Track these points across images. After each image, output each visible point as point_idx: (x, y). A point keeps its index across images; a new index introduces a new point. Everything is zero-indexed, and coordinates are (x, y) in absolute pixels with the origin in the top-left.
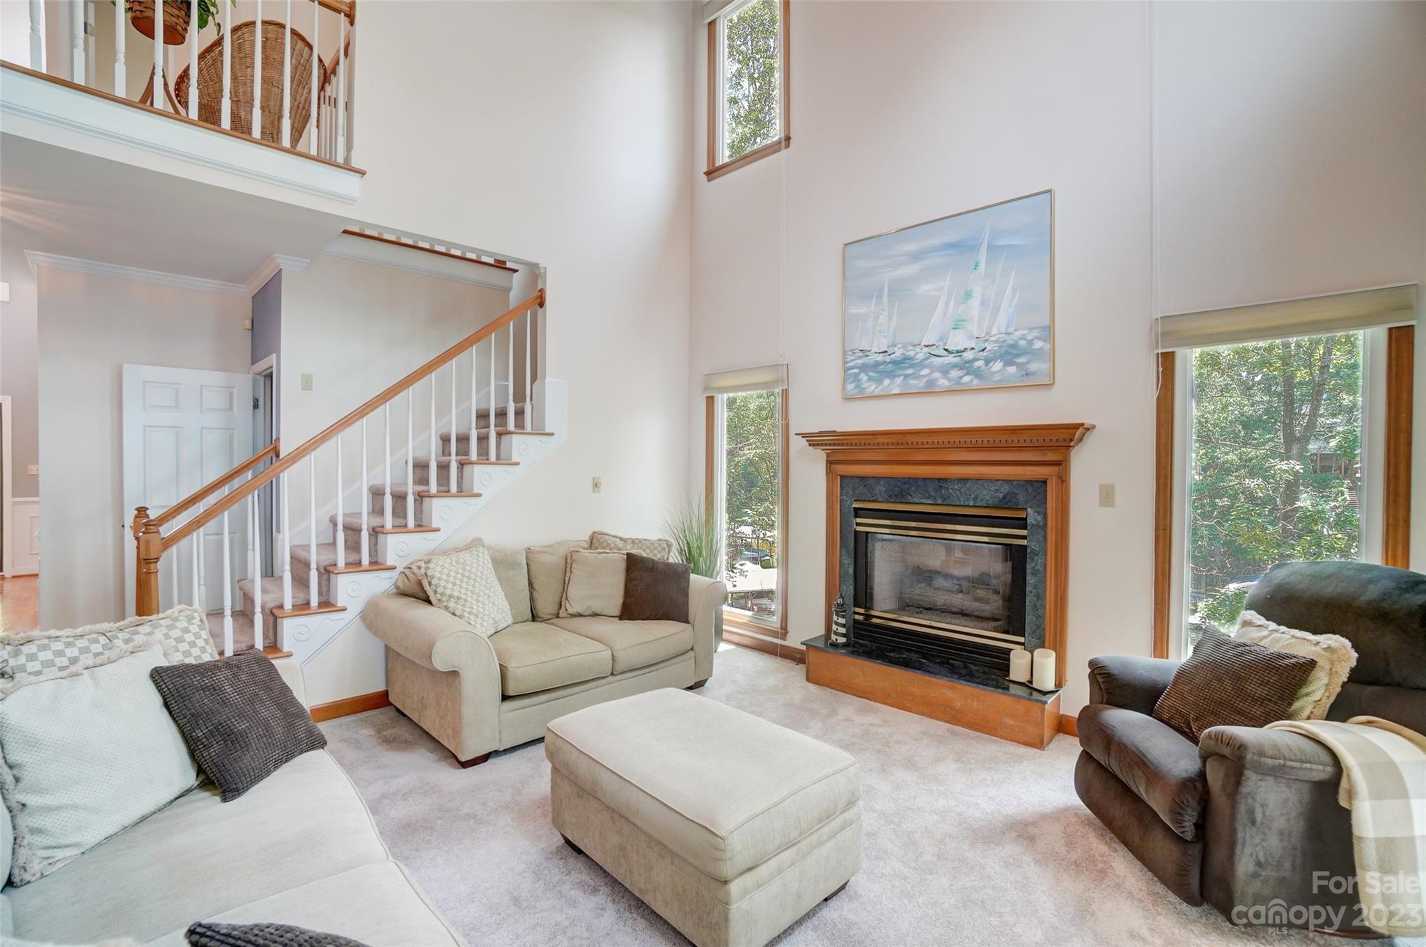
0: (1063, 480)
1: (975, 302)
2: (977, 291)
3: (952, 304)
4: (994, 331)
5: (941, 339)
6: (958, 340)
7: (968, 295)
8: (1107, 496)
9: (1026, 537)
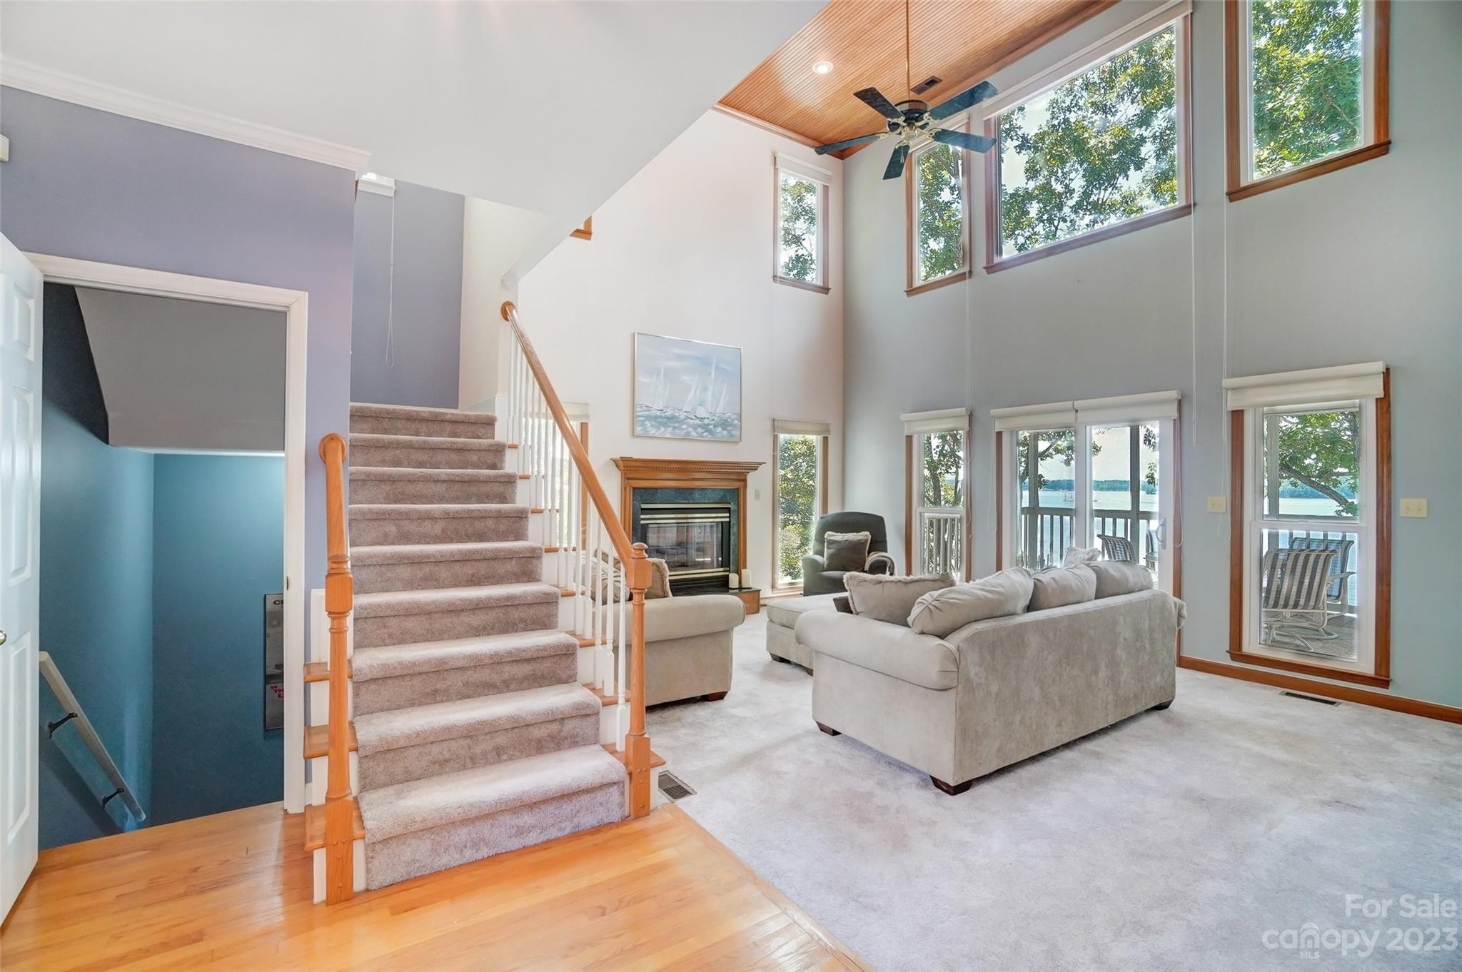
0: (745, 486)
1: (710, 393)
2: (711, 388)
3: (698, 391)
4: (718, 412)
5: (693, 410)
6: (701, 412)
7: (706, 389)
8: (757, 496)
9: (729, 517)
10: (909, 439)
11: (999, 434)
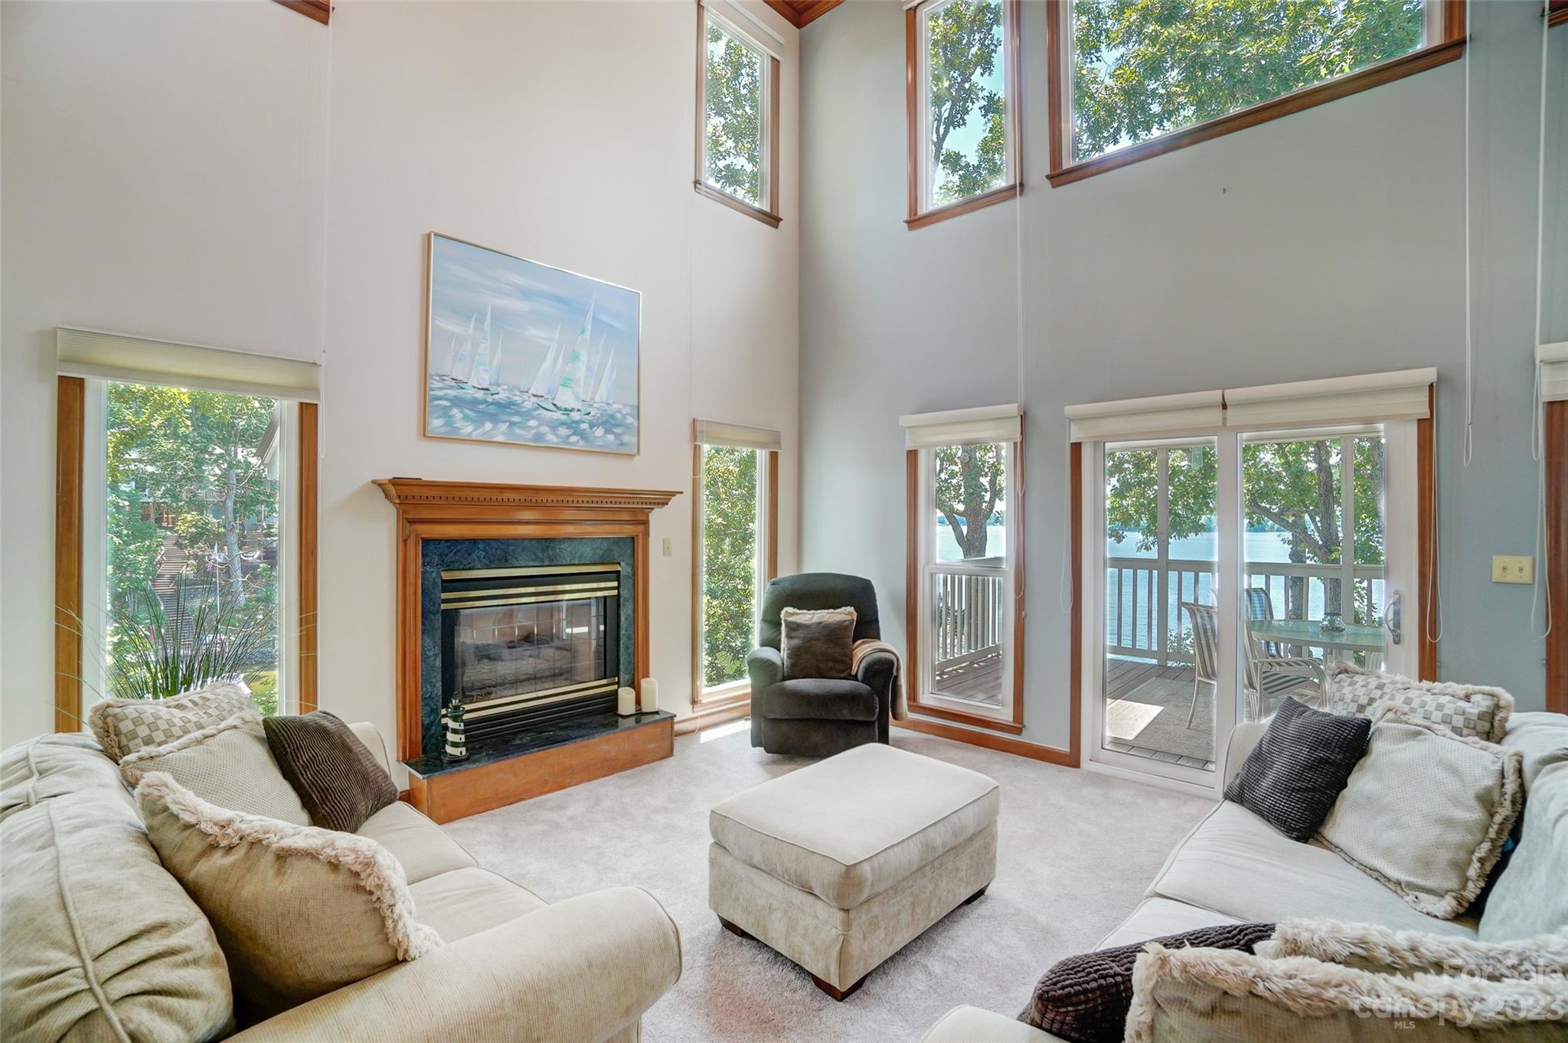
0: (646, 533)
1: (582, 366)
2: (584, 356)
3: (560, 360)
4: (597, 399)
5: (549, 392)
6: (566, 399)
7: (576, 357)
8: (667, 550)
9: (618, 588)
10: (912, 456)
11: (1076, 448)
